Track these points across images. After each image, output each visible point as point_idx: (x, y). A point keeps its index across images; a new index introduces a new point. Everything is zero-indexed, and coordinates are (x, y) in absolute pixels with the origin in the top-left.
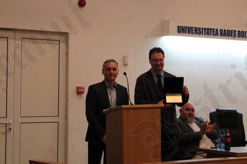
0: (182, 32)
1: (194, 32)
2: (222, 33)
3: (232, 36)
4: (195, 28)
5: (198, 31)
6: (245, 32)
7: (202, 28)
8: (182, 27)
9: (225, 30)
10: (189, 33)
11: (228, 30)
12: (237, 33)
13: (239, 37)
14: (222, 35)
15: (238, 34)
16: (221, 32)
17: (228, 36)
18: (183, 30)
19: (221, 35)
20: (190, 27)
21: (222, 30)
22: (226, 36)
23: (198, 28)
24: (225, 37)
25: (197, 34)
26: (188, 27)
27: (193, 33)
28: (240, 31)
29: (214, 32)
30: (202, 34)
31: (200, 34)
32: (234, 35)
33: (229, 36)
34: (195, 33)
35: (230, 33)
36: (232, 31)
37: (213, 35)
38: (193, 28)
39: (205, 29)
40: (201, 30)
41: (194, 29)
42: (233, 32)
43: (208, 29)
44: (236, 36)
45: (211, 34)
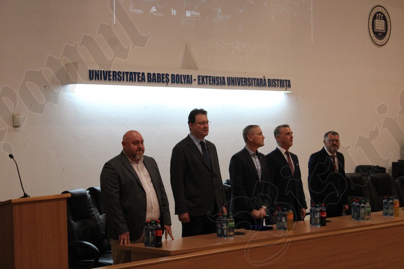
0: (95, 79)
1: (111, 78)
2: (151, 78)
3: (164, 82)
4: (114, 72)
5: (117, 77)
6: (181, 75)
7: (123, 72)
8: (96, 71)
9: (154, 74)
10: (105, 79)
11: (158, 74)
12: (170, 77)
13: (173, 82)
14: (150, 81)
15: (172, 78)
16: (148, 77)
17: (158, 82)
18: (96, 76)
19: (148, 81)
20: (107, 72)
21: (150, 74)
22: (156, 82)
23: (117, 72)
24: (154, 83)
25: (116, 80)
26: (104, 71)
27: (111, 80)
28: (174, 75)
29: (139, 77)
30: (124, 80)
31: (120, 80)
32: (166, 80)
33: (160, 82)
34: (113, 80)
35: (161, 78)
36: (163, 74)
37: (139, 81)
38: (110, 72)
39: (127, 73)
40: (122, 75)
41: (111, 74)
42: (164, 76)
43: (131, 73)
44: (168, 82)
45: (135, 81)
